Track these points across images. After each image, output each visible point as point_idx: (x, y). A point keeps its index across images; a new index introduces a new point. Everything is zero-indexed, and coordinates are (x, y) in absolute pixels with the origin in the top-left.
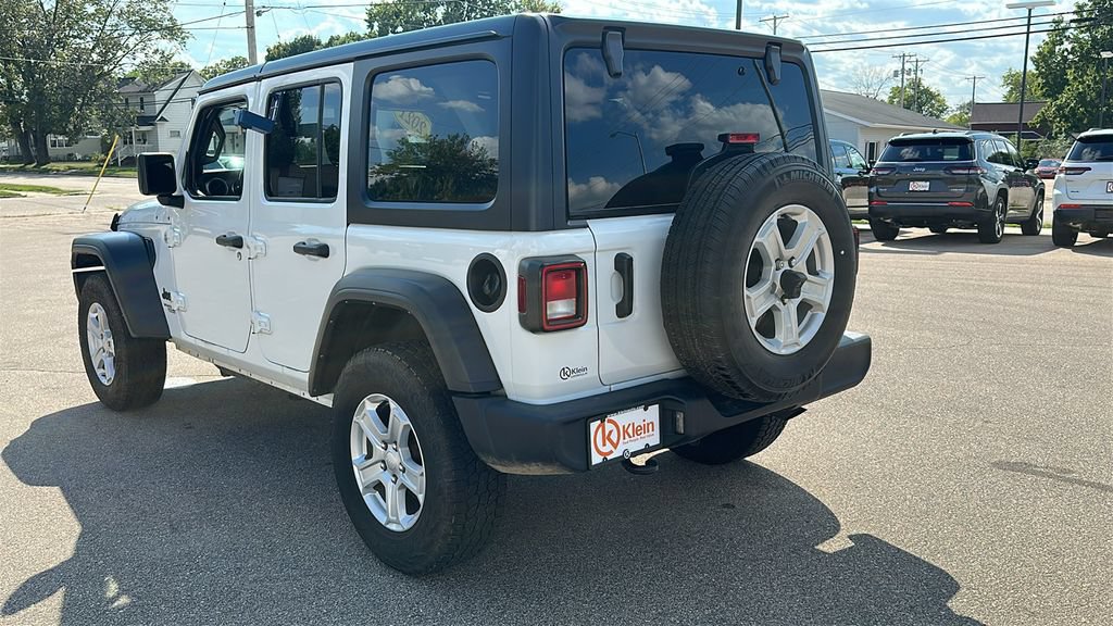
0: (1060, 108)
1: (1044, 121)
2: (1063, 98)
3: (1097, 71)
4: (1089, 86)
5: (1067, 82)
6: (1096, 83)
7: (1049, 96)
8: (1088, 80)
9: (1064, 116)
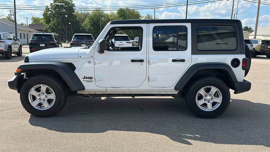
0: (50, 27)
1: (47, 29)
2: (50, 24)
3: (57, 19)
4: (56, 22)
5: (51, 21)
6: (57, 21)
7: (47, 24)
8: (55, 20)
9: (51, 28)
